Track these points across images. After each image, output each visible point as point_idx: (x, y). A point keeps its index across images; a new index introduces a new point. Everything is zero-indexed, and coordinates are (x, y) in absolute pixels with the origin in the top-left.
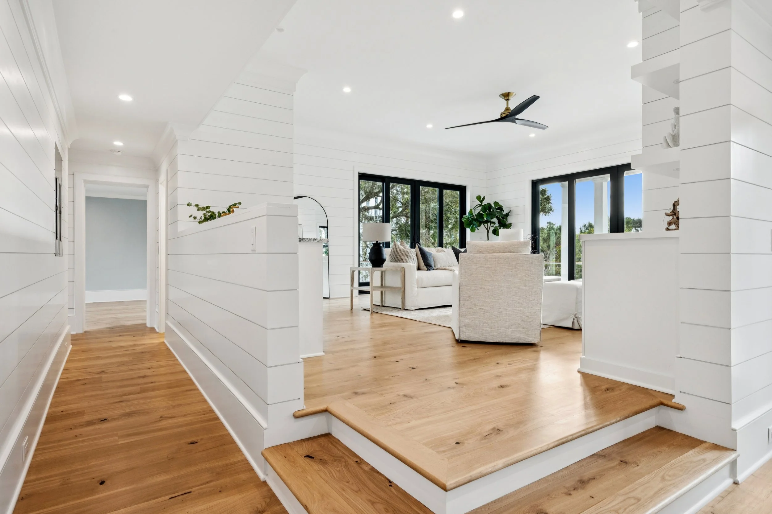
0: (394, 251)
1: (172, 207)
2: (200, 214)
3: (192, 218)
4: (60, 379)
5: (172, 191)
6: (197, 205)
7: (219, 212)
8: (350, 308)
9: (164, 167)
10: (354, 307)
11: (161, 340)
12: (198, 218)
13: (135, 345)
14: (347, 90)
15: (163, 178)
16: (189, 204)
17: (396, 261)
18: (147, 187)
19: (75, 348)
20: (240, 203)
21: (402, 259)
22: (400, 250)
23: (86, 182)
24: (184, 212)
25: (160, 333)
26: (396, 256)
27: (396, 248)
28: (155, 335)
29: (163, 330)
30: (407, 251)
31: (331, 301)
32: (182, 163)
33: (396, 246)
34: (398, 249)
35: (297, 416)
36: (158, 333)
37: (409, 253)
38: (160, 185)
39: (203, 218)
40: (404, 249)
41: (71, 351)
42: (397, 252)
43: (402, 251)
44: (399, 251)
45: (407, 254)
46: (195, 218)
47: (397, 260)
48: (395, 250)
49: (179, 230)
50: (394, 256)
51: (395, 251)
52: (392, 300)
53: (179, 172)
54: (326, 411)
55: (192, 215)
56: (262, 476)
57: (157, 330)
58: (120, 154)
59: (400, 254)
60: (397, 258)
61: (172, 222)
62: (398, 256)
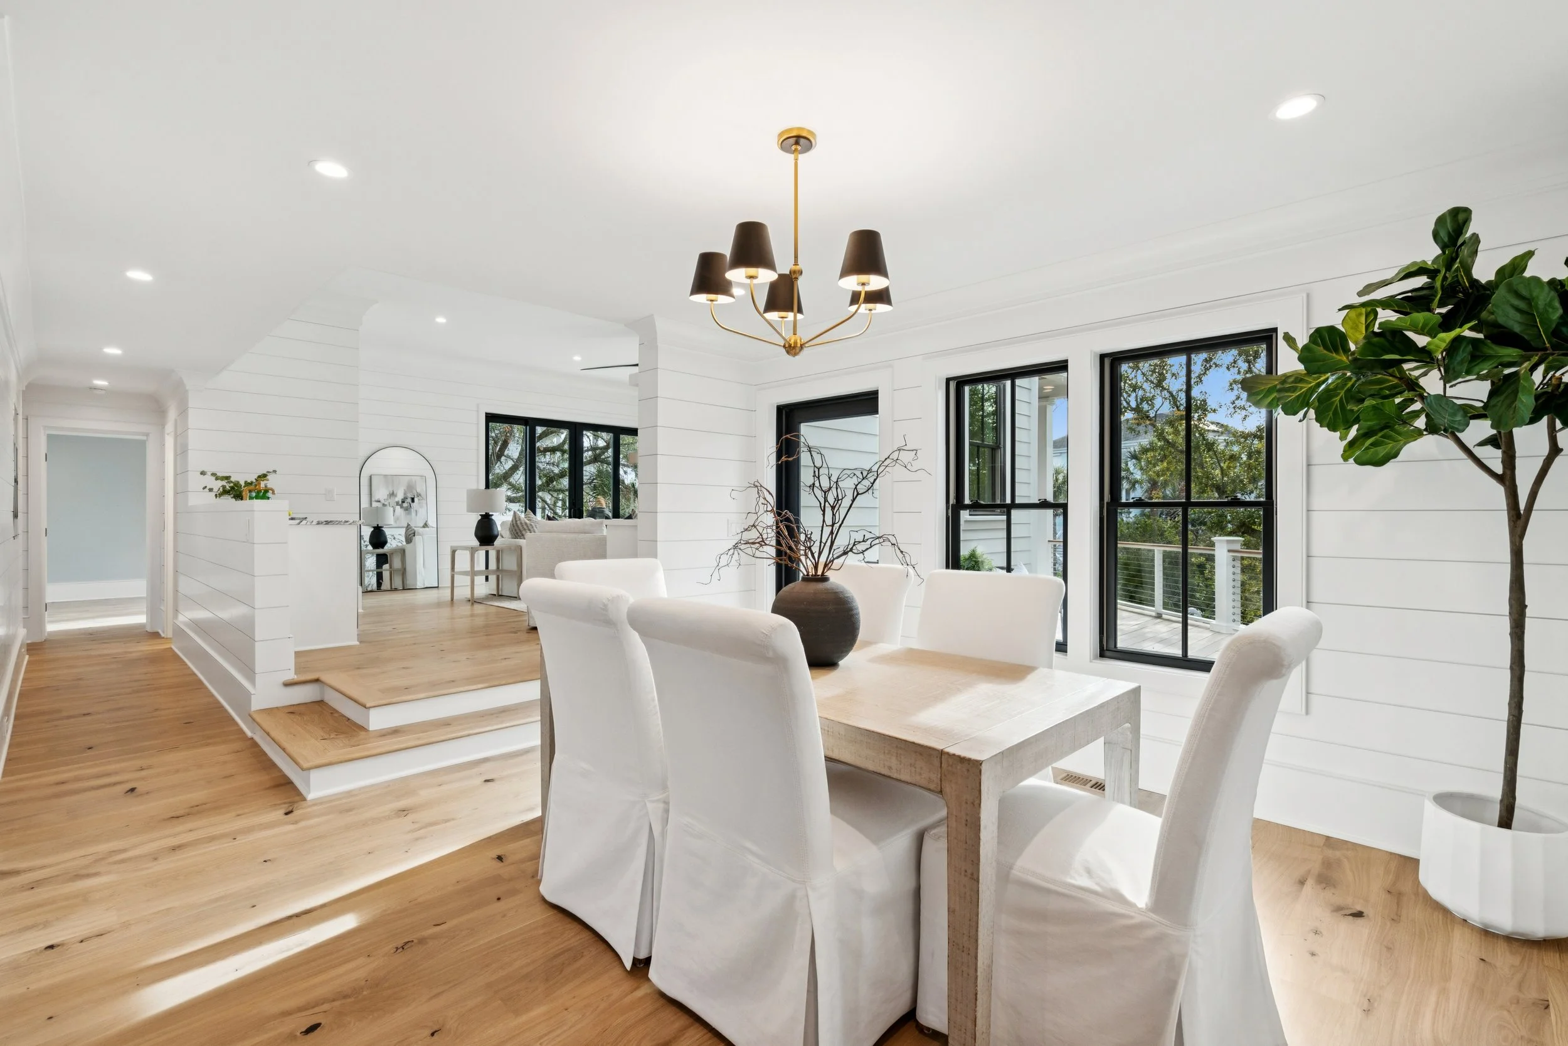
0: (513, 524)
1: (181, 473)
2: (218, 485)
3: (207, 490)
4: (21, 687)
5: (182, 452)
6: (213, 474)
7: (246, 482)
8: (449, 598)
9: (172, 414)
10: (455, 598)
11: (167, 646)
12: (215, 490)
13: (126, 653)
14: (441, 320)
15: (169, 427)
16: (203, 473)
17: (516, 538)
18: (147, 435)
19: (32, 659)
20: (275, 471)
21: (523, 535)
22: (521, 523)
23: (45, 427)
24: (196, 482)
25: (167, 638)
26: (516, 530)
27: (516, 521)
28: (159, 641)
29: (170, 634)
30: (531, 525)
31: (441, 591)
32: (194, 418)
33: (516, 518)
34: (518, 522)
35: (287, 684)
36: (163, 638)
37: (533, 527)
38: (166, 435)
39: (221, 490)
40: (528, 522)
41: (29, 662)
42: (518, 526)
43: (524, 524)
44: (519, 524)
45: (530, 527)
46: (211, 490)
47: (517, 535)
48: (514, 522)
49: (190, 504)
50: (514, 530)
51: (515, 525)
52: (508, 588)
53: (189, 431)
54: (317, 681)
55: (206, 487)
56: (249, 734)
57: (163, 635)
58: (103, 392)
59: (521, 528)
60: (517, 533)
61: (181, 492)
62: (518, 531)
